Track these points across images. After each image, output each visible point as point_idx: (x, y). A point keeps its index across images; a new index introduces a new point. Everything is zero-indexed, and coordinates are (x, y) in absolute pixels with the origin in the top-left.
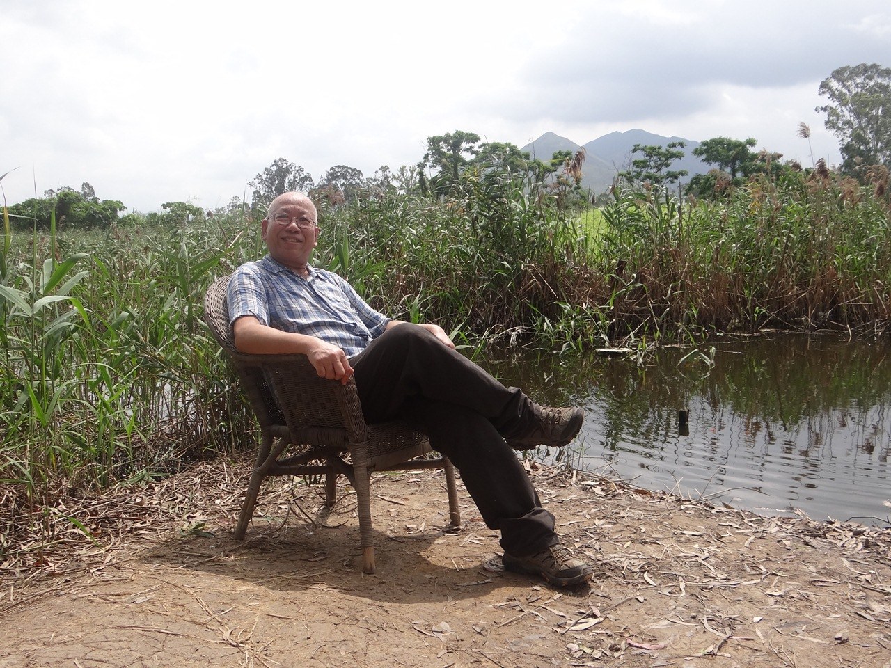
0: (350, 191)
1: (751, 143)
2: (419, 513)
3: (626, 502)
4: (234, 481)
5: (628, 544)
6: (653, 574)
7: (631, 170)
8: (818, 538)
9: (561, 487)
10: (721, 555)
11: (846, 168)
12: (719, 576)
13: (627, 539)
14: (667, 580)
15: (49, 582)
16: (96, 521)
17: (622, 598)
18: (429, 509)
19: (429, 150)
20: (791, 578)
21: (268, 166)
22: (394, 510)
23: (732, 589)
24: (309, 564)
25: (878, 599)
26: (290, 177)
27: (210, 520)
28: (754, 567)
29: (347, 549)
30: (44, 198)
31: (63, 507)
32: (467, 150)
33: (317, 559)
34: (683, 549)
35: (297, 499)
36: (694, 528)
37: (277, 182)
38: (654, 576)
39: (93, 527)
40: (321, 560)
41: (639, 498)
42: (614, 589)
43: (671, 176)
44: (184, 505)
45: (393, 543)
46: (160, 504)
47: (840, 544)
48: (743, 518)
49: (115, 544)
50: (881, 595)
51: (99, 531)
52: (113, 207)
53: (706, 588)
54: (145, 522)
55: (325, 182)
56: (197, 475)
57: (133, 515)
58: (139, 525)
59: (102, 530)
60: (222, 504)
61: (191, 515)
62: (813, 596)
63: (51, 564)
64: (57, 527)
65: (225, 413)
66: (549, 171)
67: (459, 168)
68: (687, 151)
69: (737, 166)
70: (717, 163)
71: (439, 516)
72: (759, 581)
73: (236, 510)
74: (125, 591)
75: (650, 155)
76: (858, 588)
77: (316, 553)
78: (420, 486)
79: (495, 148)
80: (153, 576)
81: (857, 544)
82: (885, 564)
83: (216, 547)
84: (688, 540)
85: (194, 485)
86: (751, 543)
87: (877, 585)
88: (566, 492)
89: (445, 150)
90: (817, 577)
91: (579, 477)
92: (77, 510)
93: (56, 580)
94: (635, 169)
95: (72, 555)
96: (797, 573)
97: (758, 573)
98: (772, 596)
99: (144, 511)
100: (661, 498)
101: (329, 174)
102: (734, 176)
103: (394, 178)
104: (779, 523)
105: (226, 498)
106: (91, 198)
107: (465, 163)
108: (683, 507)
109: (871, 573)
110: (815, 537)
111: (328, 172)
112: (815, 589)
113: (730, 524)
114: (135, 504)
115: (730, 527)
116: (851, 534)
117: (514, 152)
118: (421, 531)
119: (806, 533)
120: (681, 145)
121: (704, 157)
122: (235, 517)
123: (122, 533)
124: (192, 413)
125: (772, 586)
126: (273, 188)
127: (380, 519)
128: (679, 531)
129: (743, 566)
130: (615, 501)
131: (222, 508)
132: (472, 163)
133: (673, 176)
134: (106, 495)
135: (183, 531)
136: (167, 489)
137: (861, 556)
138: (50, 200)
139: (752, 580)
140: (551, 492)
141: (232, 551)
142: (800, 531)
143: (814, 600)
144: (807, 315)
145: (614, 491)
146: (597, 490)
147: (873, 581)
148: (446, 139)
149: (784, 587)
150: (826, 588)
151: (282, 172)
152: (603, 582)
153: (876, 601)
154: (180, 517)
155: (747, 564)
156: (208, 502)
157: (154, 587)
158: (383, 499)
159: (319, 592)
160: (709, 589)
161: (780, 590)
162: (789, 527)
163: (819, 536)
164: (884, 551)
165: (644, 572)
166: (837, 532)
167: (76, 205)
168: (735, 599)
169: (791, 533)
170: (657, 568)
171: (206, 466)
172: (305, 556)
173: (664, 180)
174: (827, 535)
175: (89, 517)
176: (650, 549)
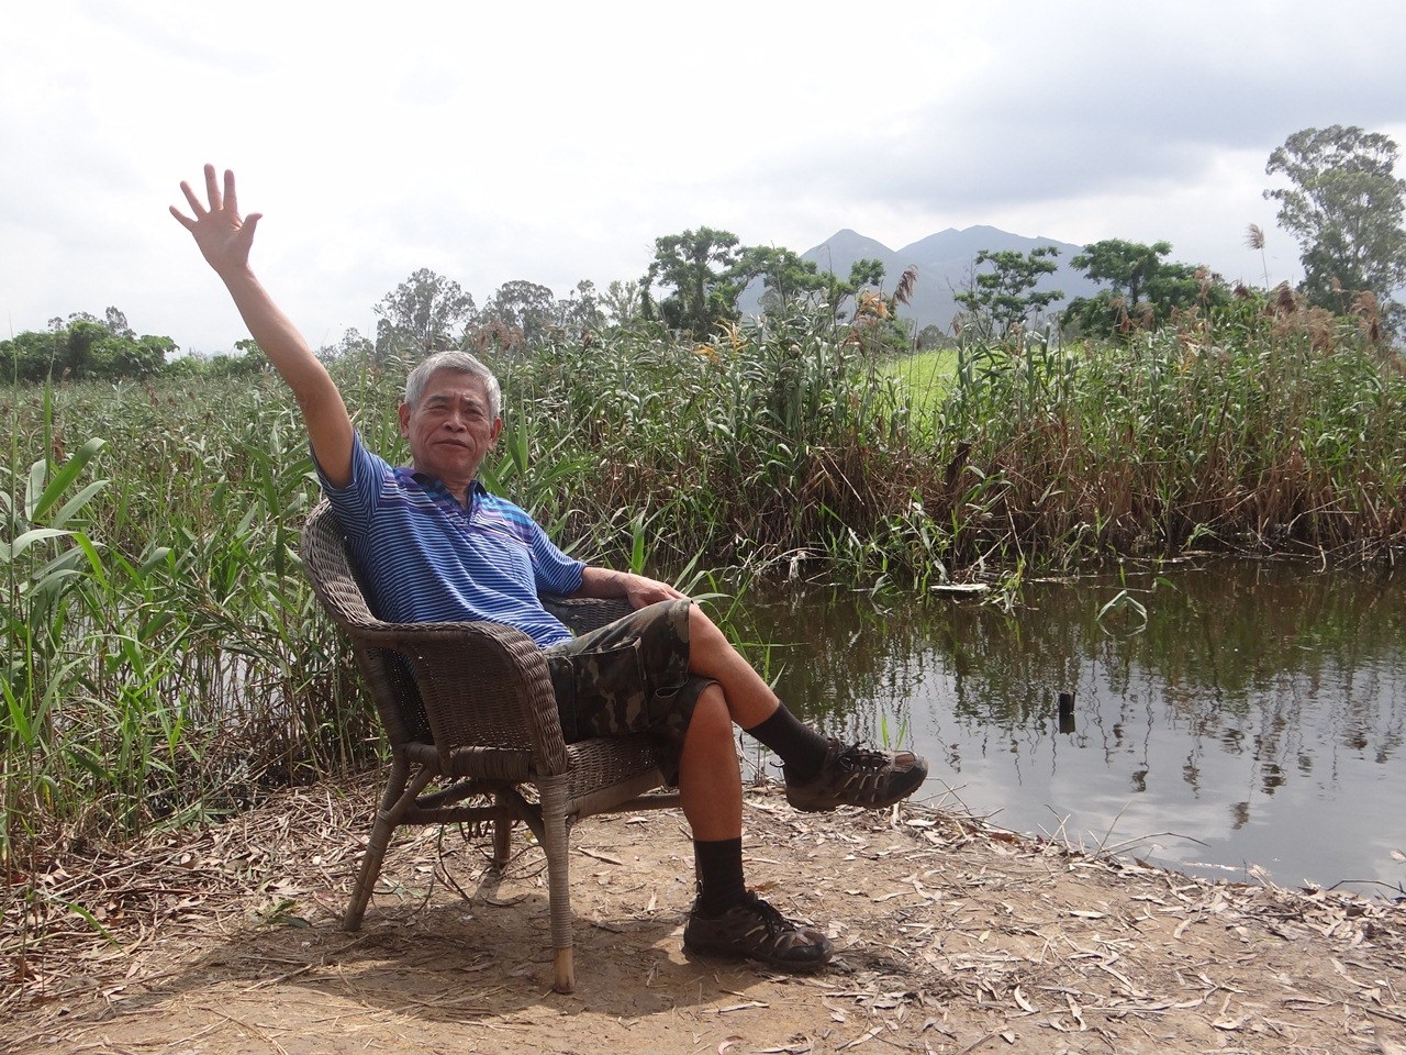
0: (534, 321)
1: (1164, 249)
2: (645, 879)
3: (980, 858)
4: (344, 823)
5: (985, 935)
6: (1027, 991)
7: (974, 289)
8: (1291, 921)
9: (874, 831)
10: (1136, 954)
11: (1309, 288)
12: (1135, 993)
13: (983, 926)
14: (1050, 1003)
15: (33, 1013)
16: (116, 898)
17: (978, 1035)
18: (662, 872)
19: (657, 257)
20: (1251, 996)
21: (405, 282)
22: (605, 873)
23: (1157, 1017)
24: (465, 977)
25: (1393, 1033)
26: (439, 298)
27: (303, 894)
28: (1191, 976)
29: (527, 947)
30: (46, 330)
31: (61, 872)
32: (718, 257)
33: (479, 968)
34: (1074, 944)
35: (446, 856)
36: (1091, 904)
37: (418, 307)
38: (1030, 995)
39: (112, 906)
40: (485, 969)
41: (1000, 850)
42: (964, 1019)
43: (1037, 301)
44: (262, 867)
45: (603, 935)
46: (221, 865)
47: (1327, 931)
48: (1169, 887)
49: (146, 938)
50: (1398, 1025)
51: (121, 916)
52: (157, 346)
53: (1115, 1017)
54: (198, 897)
55: (494, 306)
56: (283, 813)
57: (178, 886)
58: (186, 903)
59: (126, 914)
60: (324, 864)
61: (273, 884)
62: (1289, 1029)
63: (39, 978)
64: (52, 908)
65: (331, 705)
66: (846, 292)
67: (704, 287)
68: (1061, 262)
69: (1140, 286)
70: (1110, 281)
71: (679, 885)
72: (1201, 1001)
73: (347, 875)
74: (158, 1035)
75: (1004, 267)
76: (1361, 1012)
77: (477, 956)
78: (646, 830)
79: (762, 254)
80: (207, 1006)
81: (1354, 933)
82: (1400, 968)
83: (314, 944)
84: (1083, 927)
85: (279, 830)
86: (1184, 931)
87: (1391, 1007)
88: (882, 839)
89: (683, 258)
90: (1294, 994)
91: (903, 813)
92: (85, 878)
93: (46, 1009)
94: (980, 287)
95: (75, 960)
96: (1260, 986)
97: (1198, 987)
98: (1222, 1029)
99: (197, 877)
100: (1036, 850)
101: (501, 294)
102: (1135, 301)
103: (602, 301)
104: (1227, 895)
105: (330, 854)
106: (122, 331)
107: (714, 279)
108: (1072, 868)
109: (1379, 986)
110: (1286, 919)
111: (499, 291)
112: (1291, 1016)
113: (1150, 897)
114: (181, 865)
115: (1148, 903)
116: (1344, 913)
117: (791, 259)
118: (649, 912)
119: (1271, 912)
120: (1053, 251)
121: (1088, 270)
122: (344, 888)
123: (158, 918)
124: (276, 705)
125: (1222, 1012)
126: (412, 316)
127: (582, 890)
128: (1066, 911)
129: (1172, 973)
130: (961, 855)
131: (323, 871)
132: (724, 278)
133: (1041, 300)
134: (134, 851)
135: (259, 915)
136: (233, 839)
137: (1361, 955)
138: (57, 335)
139: (1189, 999)
140: (859, 839)
141: (339, 953)
142: (1262, 909)
143: (1291, 1035)
144: (1256, 529)
145: (960, 838)
146: (931, 835)
147: (1385, 1000)
148: (685, 240)
149: (1240, 1012)
150: (1308, 1013)
151: (425, 289)
152: (948, 1005)
153: (1392, 1037)
154: (254, 889)
155: (1180, 971)
156: (300, 861)
157: (208, 1028)
158: (586, 853)
159: (481, 1031)
160: (1120, 1018)
161: (1235, 1018)
162: (1244, 902)
163: (1293, 918)
164: (1398, 945)
165: (1013, 988)
166: (1320, 909)
167: (98, 344)
168: (1163, 1036)
169: (1248, 913)
170: (1034, 979)
171: (299, 797)
172: (460, 962)
173: (1026, 306)
174: (1305, 916)
175: (105, 891)
176: (1022, 943)
